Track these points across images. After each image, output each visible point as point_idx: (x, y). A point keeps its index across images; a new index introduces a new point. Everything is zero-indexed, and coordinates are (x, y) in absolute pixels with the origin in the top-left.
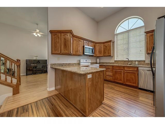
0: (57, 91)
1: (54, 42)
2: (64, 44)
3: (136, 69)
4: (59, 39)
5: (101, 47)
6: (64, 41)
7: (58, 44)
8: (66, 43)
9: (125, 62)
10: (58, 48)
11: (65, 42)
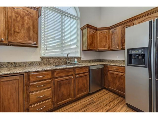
3: (87, 70)
9: (61, 60)
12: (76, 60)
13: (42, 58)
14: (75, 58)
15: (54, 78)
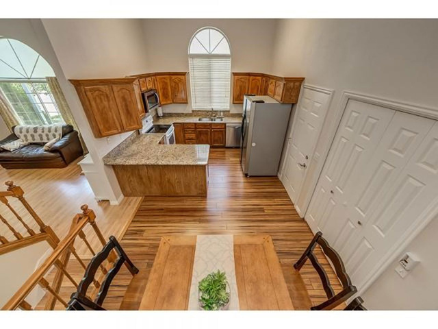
0: (134, 196)
1: (99, 110)
2: (125, 111)
3: (223, 126)
4: (109, 101)
5: (166, 83)
6: (124, 103)
7: (111, 111)
8: (129, 109)
9: (207, 113)
10: (114, 123)
11: (126, 106)
12: (222, 113)
13: (193, 111)
14: (221, 111)
15: (196, 128)
